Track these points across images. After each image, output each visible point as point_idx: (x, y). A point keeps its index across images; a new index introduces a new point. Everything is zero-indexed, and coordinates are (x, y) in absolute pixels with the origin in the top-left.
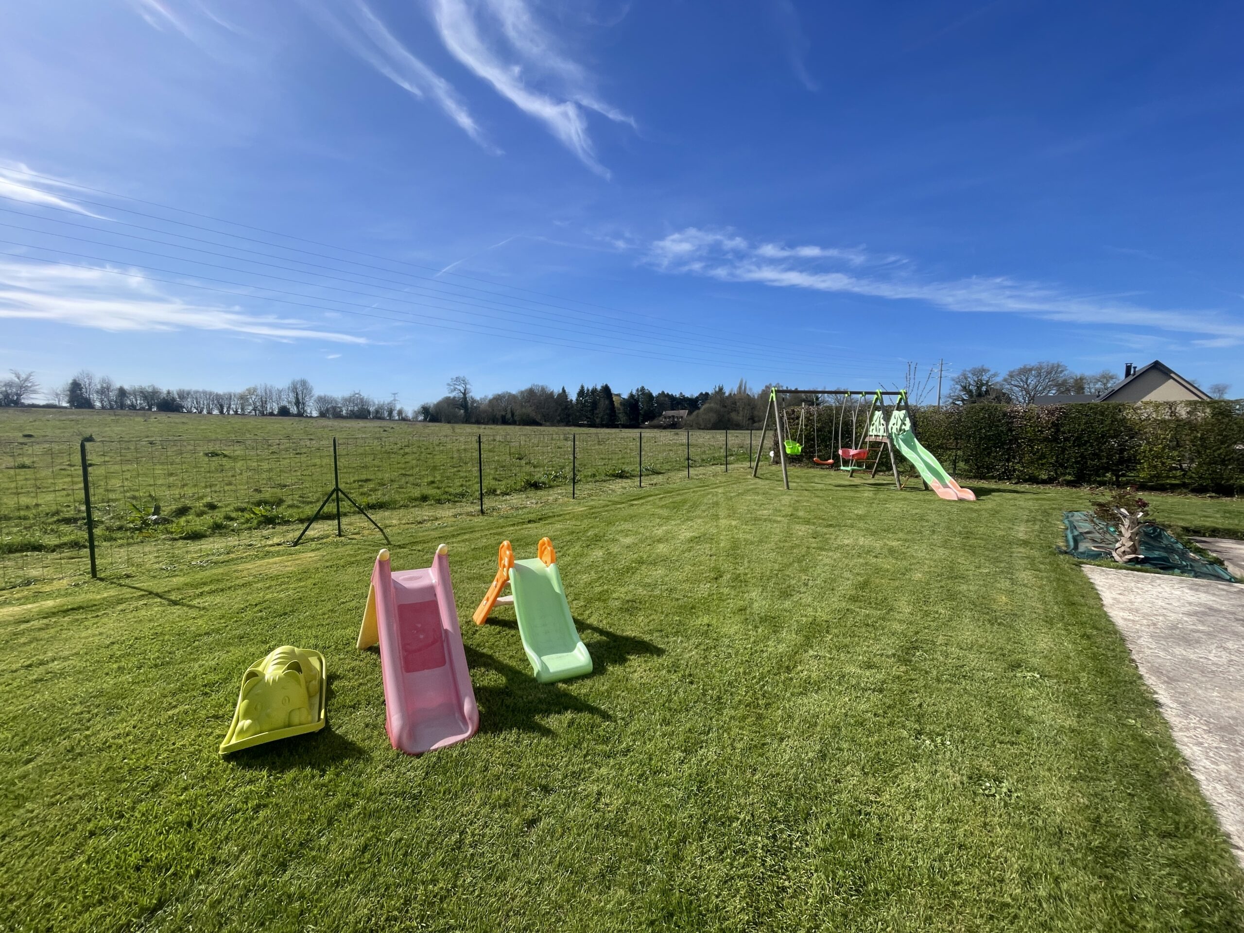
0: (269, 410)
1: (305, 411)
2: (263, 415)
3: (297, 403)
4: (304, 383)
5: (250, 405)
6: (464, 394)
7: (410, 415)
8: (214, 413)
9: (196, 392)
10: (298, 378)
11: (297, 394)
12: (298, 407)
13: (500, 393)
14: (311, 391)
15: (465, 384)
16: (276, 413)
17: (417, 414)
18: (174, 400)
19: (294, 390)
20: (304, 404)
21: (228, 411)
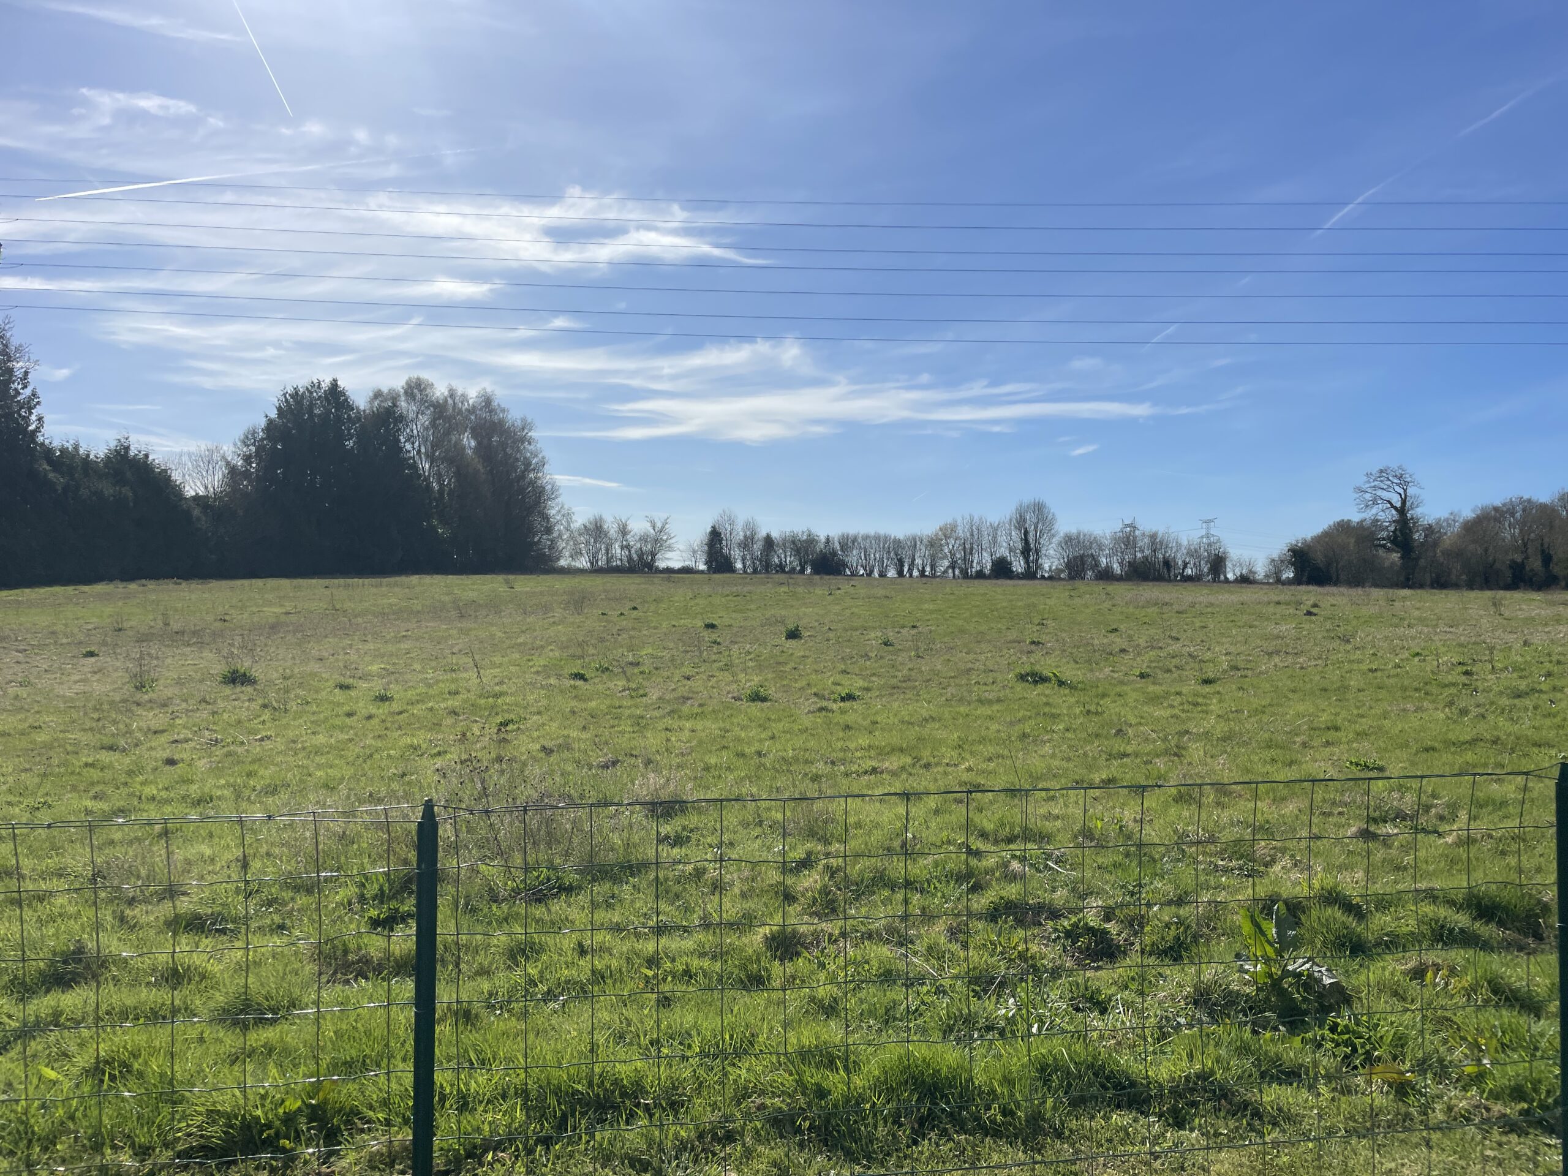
0: (976, 567)
1: (1039, 567)
2: (965, 575)
3: (1026, 551)
4: (1039, 508)
5: (945, 557)
6: (1402, 511)
7: (1261, 570)
8: (889, 575)
9: (866, 537)
10: (1027, 499)
11: (1026, 533)
12: (1027, 562)
13: (1498, 503)
14: (1051, 523)
15: (1404, 484)
16: (987, 572)
17: (1277, 566)
18: (834, 553)
19: (1021, 523)
20: (1037, 552)
21: (910, 570)
